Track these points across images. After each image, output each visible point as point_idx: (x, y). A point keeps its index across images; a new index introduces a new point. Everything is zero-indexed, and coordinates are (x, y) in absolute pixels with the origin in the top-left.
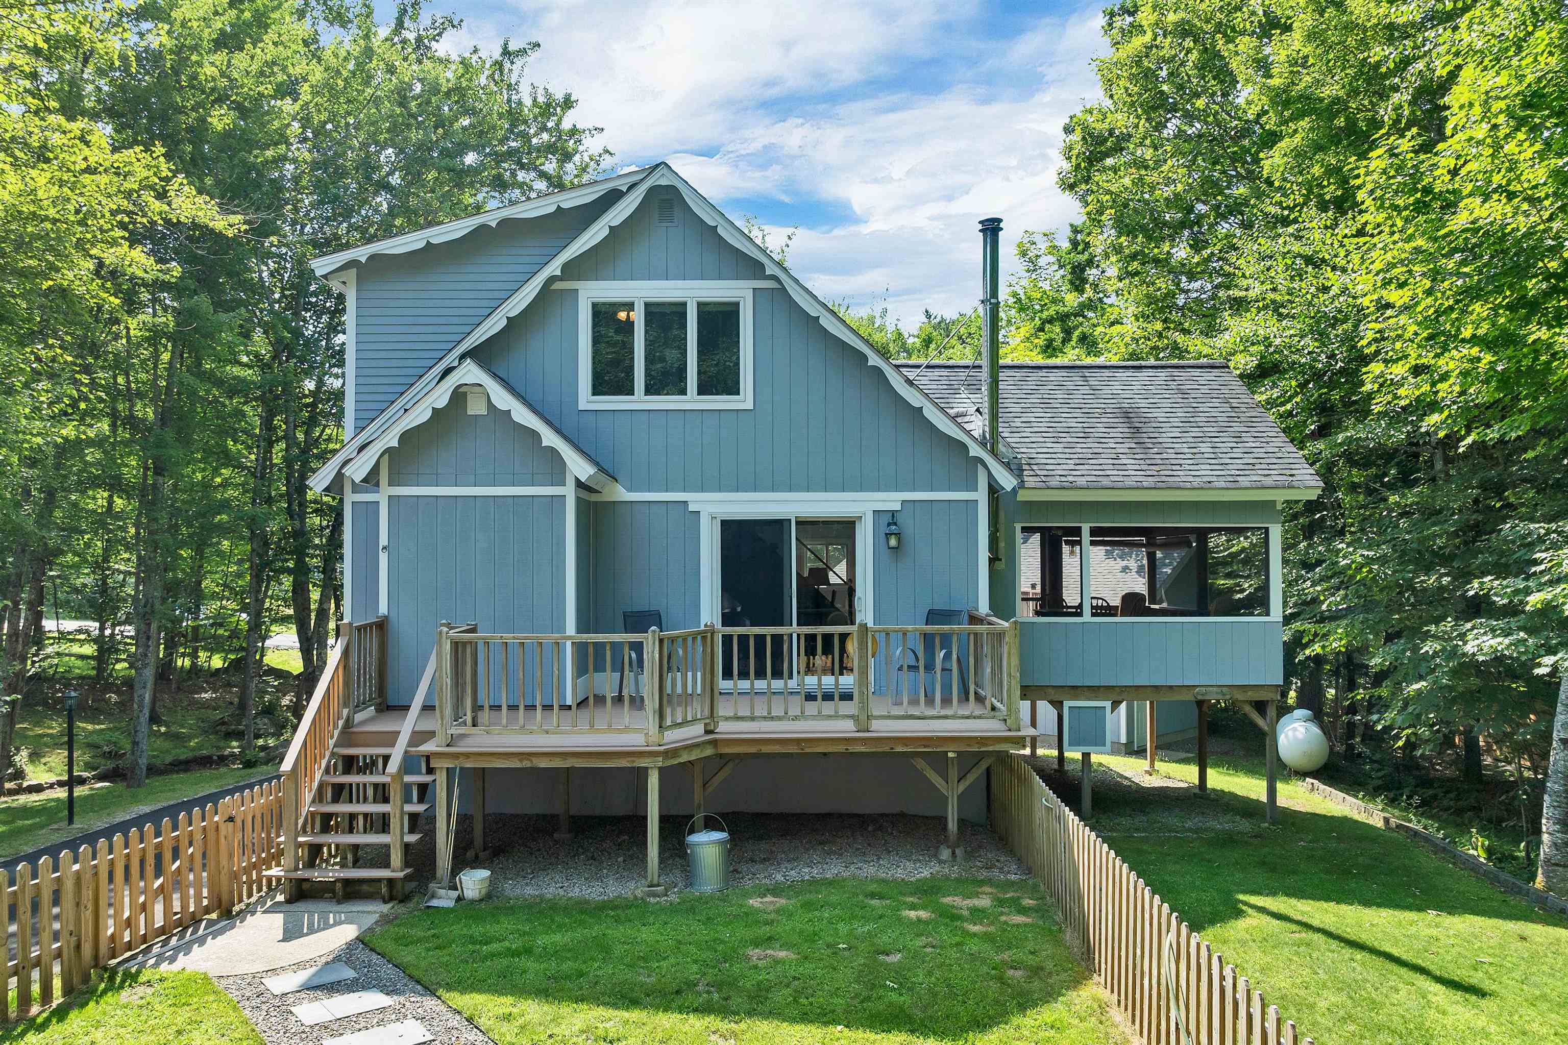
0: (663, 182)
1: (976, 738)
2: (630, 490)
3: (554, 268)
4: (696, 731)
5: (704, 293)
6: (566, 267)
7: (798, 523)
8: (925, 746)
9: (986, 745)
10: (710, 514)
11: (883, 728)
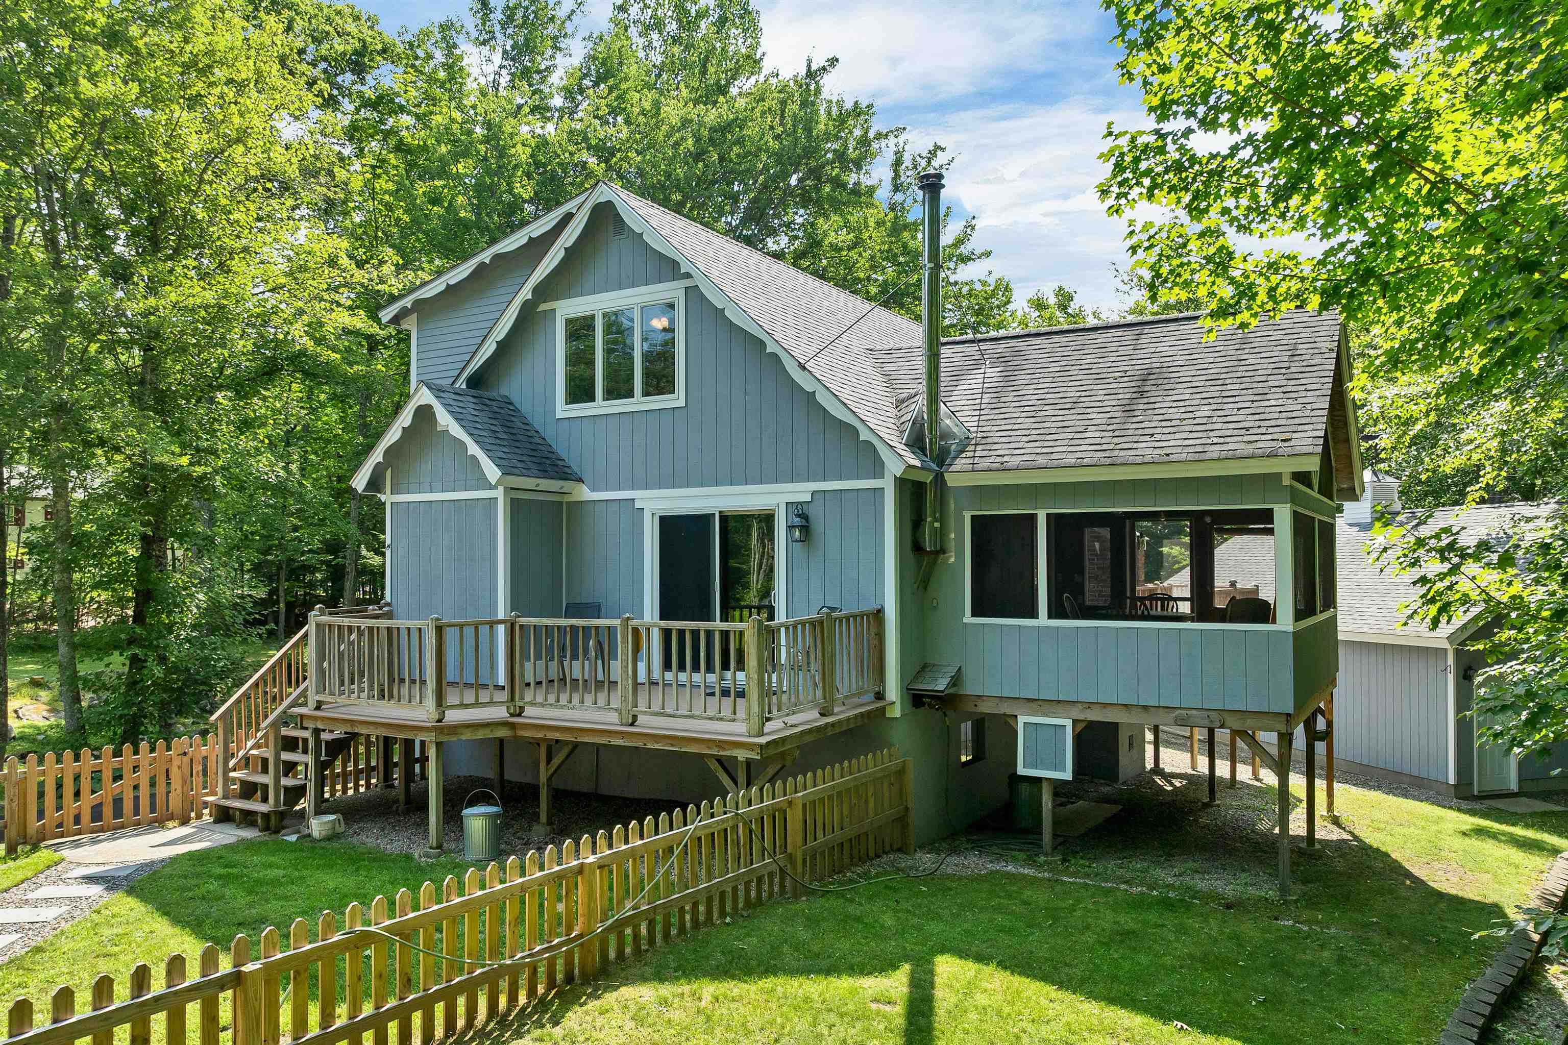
0: (602, 199)
1: (714, 741)
2: (593, 490)
3: (526, 293)
4: (500, 713)
5: (647, 298)
6: (536, 290)
7: (721, 517)
8: (672, 745)
9: (724, 749)
10: (651, 510)
11: (649, 723)
